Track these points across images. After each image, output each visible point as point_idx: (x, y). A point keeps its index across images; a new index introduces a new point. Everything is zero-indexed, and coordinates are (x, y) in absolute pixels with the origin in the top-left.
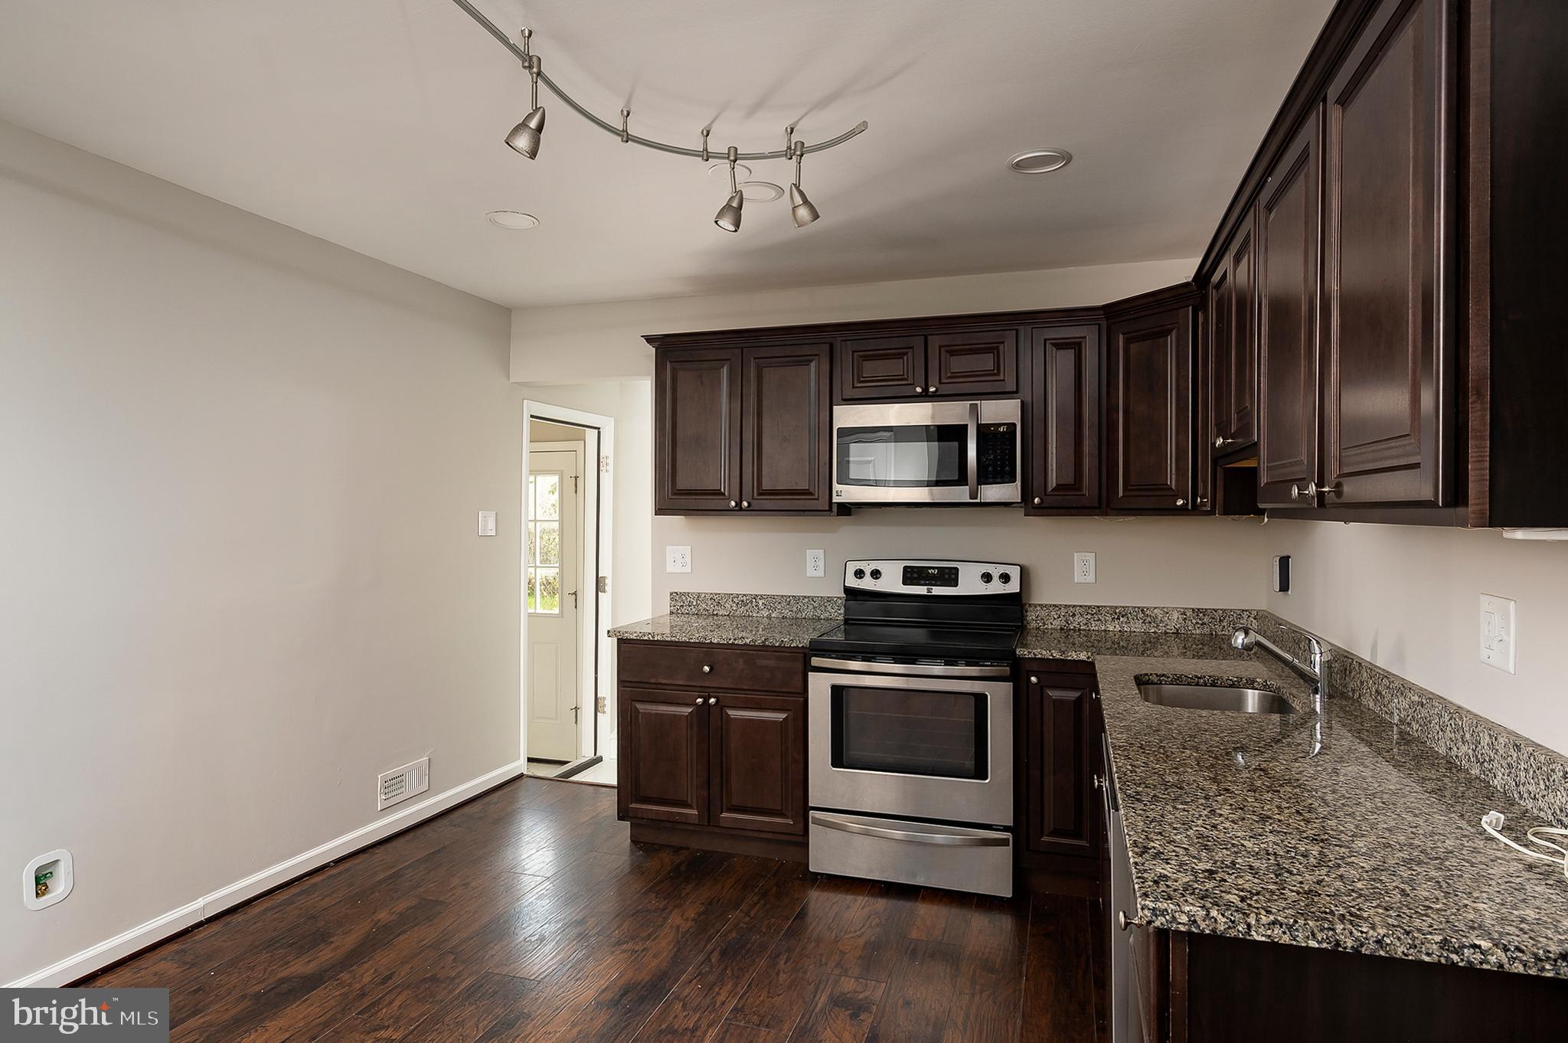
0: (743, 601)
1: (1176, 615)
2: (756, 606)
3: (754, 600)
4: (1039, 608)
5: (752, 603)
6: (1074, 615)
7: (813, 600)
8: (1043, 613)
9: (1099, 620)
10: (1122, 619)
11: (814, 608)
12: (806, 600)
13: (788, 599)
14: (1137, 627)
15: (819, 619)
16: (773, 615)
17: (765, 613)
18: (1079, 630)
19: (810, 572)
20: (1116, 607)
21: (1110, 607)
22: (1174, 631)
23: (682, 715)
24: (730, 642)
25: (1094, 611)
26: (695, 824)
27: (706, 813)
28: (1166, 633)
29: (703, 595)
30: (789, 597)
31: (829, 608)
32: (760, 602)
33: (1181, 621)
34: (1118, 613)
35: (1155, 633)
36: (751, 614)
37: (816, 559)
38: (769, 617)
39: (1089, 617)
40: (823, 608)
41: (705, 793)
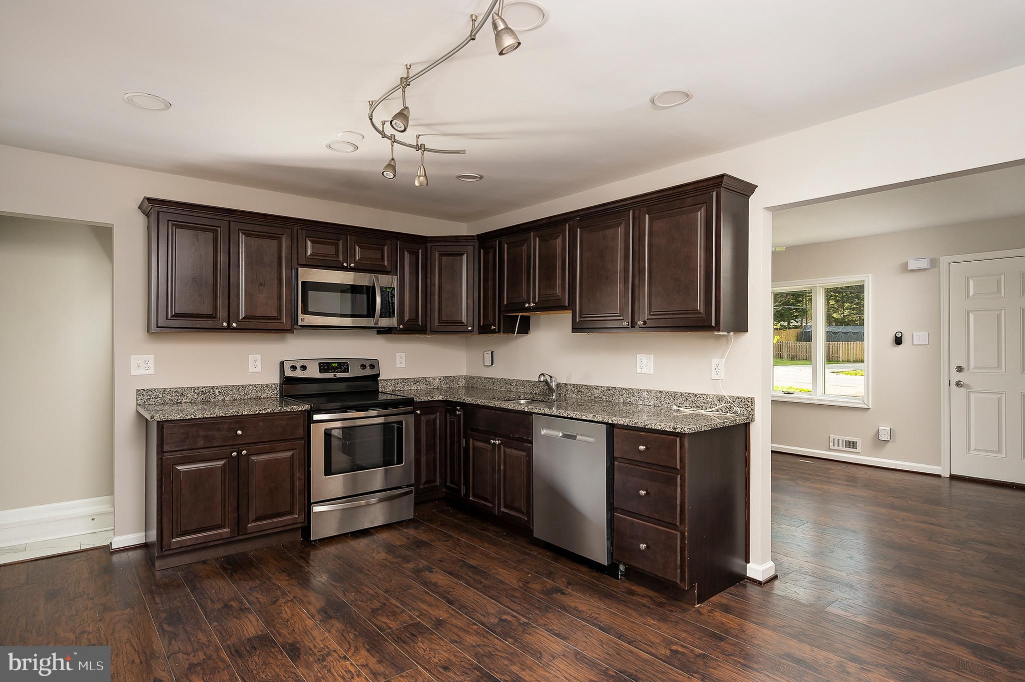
0: (202, 391)
1: (437, 380)
2: (213, 394)
3: (212, 390)
4: (382, 381)
5: (210, 392)
6: (398, 383)
7: (255, 387)
8: (384, 384)
9: (408, 385)
10: (417, 384)
11: (257, 392)
12: (251, 387)
13: (238, 388)
14: (423, 387)
15: (260, 398)
16: (226, 399)
17: (221, 398)
18: (400, 390)
19: (251, 369)
20: (415, 378)
21: (413, 378)
22: (437, 387)
23: (218, 467)
24: (257, 413)
25: (405, 381)
26: (228, 538)
27: (237, 528)
28: (434, 388)
29: (169, 390)
30: (239, 386)
31: (267, 391)
32: (217, 391)
33: (439, 382)
34: (416, 381)
35: (430, 389)
36: (209, 400)
37: (255, 361)
38: (224, 400)
39: (404, 383)
40: (262, 391)
41: (236, 515)
